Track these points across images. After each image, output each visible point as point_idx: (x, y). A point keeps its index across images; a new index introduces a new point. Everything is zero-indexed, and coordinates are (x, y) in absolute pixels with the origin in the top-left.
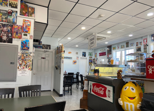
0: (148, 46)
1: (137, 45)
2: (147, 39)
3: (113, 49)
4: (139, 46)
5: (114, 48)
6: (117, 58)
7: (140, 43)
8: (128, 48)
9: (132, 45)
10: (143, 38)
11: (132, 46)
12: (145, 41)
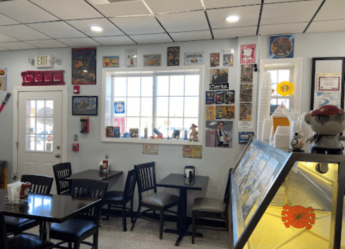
0: (256, 70)
1: (213, 64)
2: (253, 48)
3: (107, 65)
4: (221, 67)
5: (111, 62)
6: (116, 100)
7: (225, 56)
8: (174, 69)
9: (194, 59)
10: (241, 43)
11: (195, 65)
12: (248, 52)
